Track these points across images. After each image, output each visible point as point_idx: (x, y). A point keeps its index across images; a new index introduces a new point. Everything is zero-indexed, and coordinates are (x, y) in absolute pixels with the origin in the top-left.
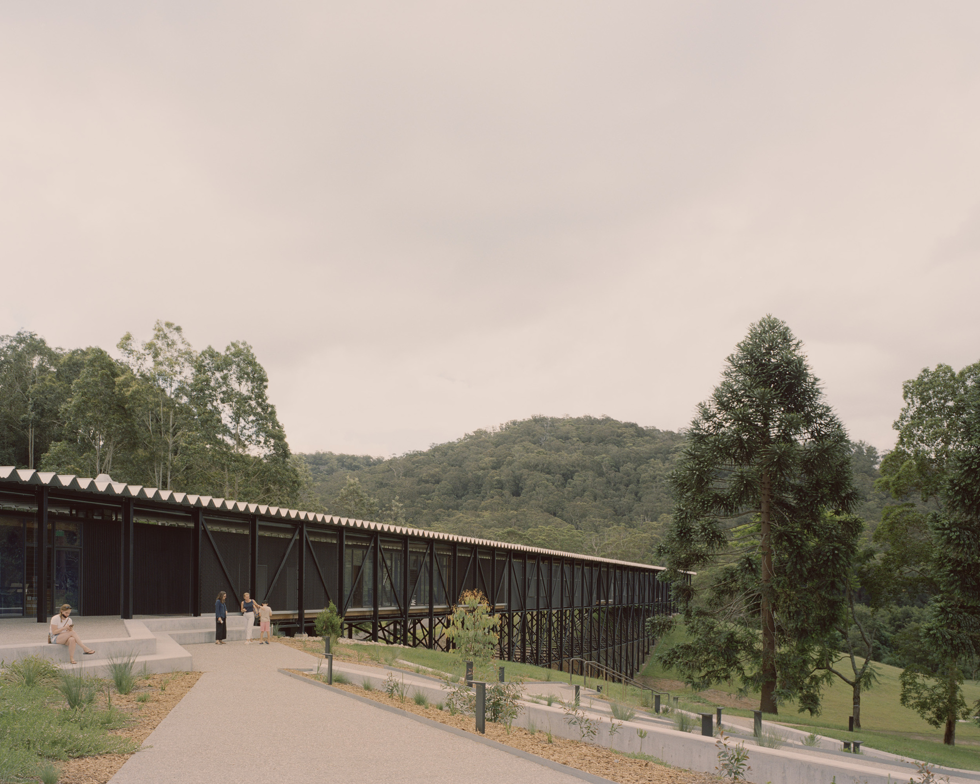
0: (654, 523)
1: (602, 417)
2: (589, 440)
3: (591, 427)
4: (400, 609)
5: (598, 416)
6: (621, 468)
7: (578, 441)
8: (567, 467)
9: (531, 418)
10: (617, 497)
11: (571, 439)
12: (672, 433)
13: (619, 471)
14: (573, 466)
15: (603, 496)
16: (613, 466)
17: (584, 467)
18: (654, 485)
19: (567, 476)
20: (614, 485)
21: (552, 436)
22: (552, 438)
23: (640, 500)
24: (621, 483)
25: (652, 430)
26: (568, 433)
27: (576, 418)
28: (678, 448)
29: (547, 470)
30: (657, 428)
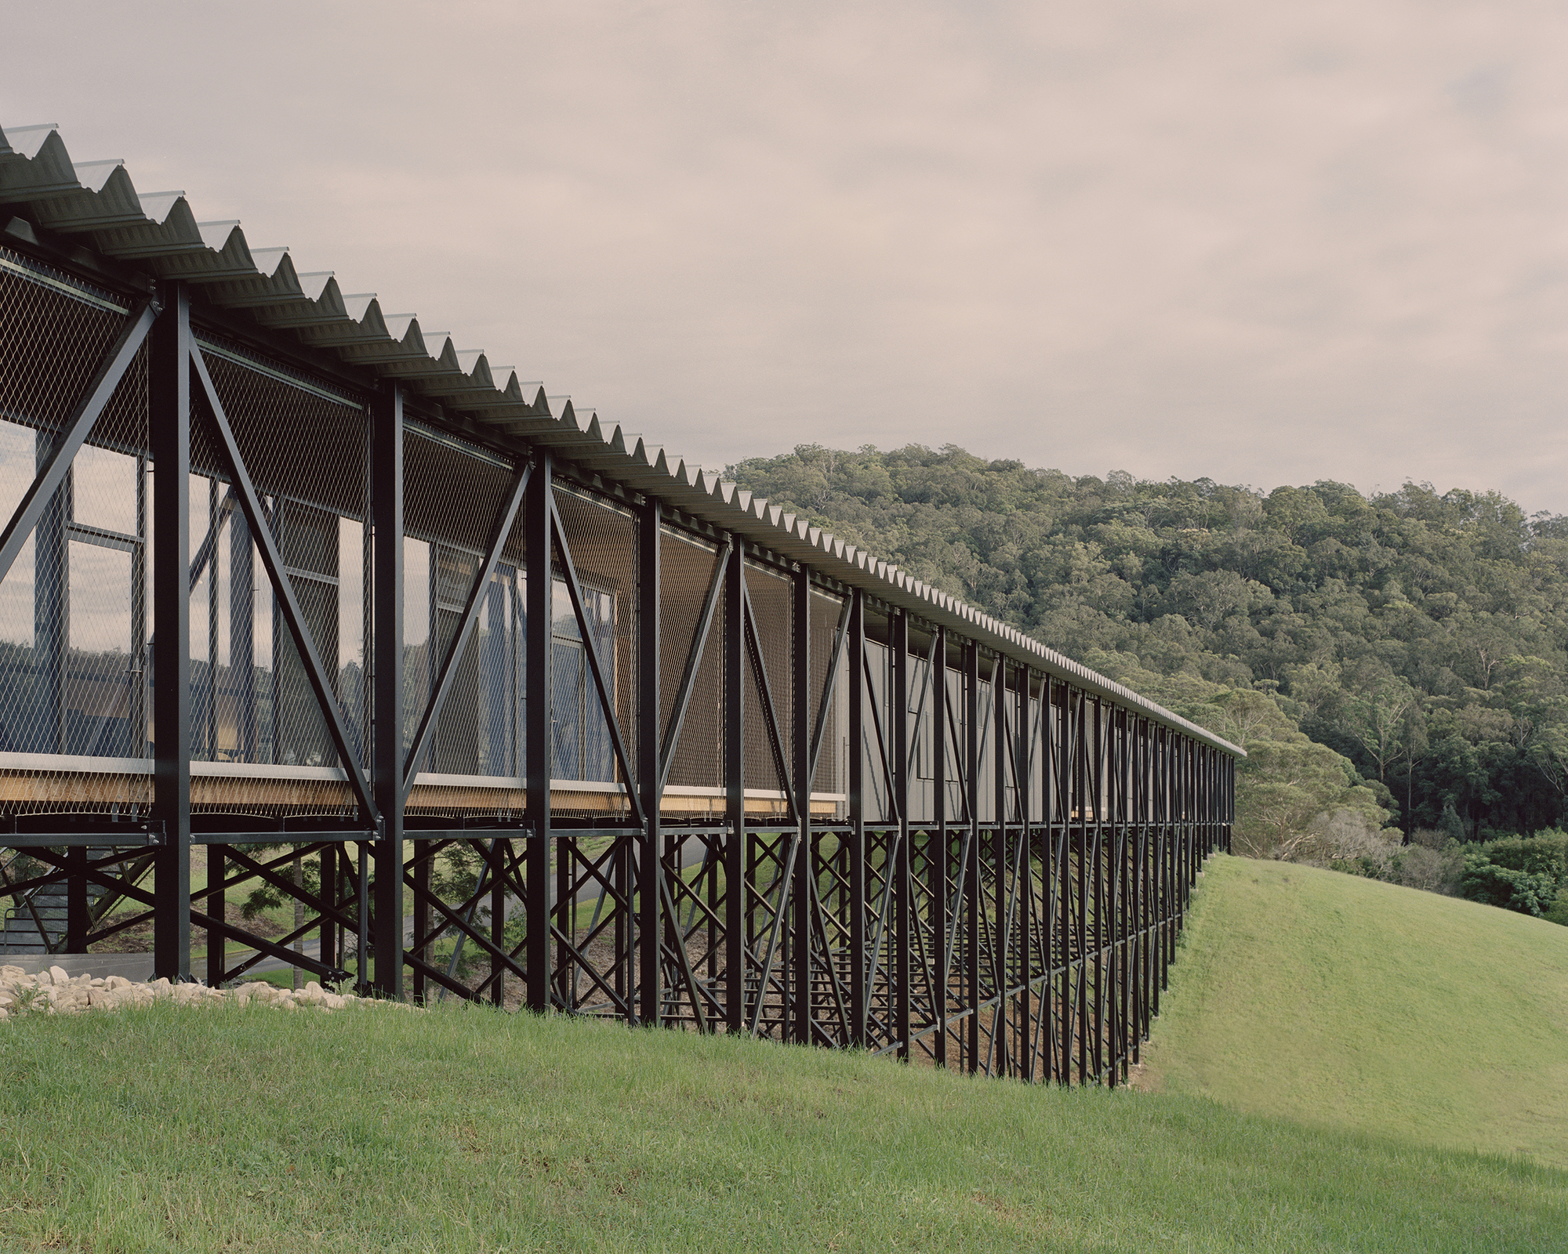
4: (353, 784)
22: (841, 495)
25: (1053, 476)
26: (875, 485)
30: (1063, 471)
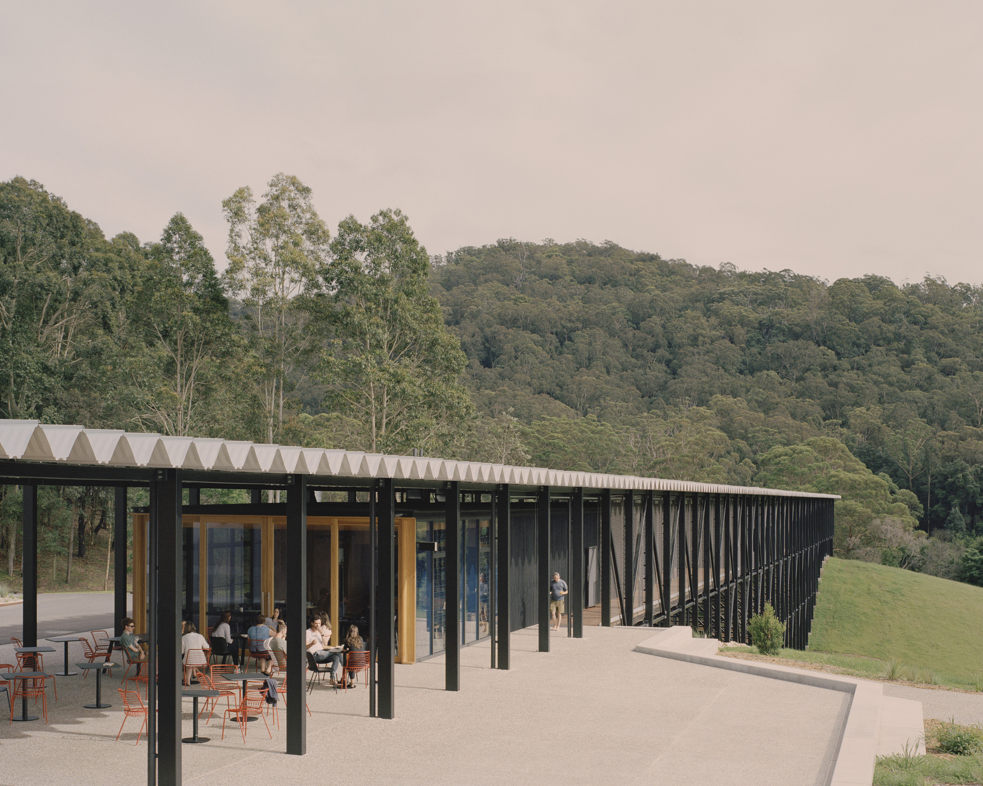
0: (702, 409)
1: (605, 245)
2: (590, 281)
3: (589, 261)
5: (598, 242)
6: (642, 324)
7: (572, 281)
8: (563, 322)
9: (497, 245)
10: (640, 368)
11: (561, 278)
12: (710, 269)
13: (638, 328)
14: (570, 321)
15: (620, 367)
16: (630, 321)
17: (586, 323)
18: (696, 350)
19: (564, 337)
20: (633, 350)
21: (534, 273)
22: (533, 277)
23: (674, 373)
24: (642, 347)
25: (681, 265)
26: (556, 269)
27: (563, 244)
28: (724, 293)
29: (531, 327)
30: (688, 262)
